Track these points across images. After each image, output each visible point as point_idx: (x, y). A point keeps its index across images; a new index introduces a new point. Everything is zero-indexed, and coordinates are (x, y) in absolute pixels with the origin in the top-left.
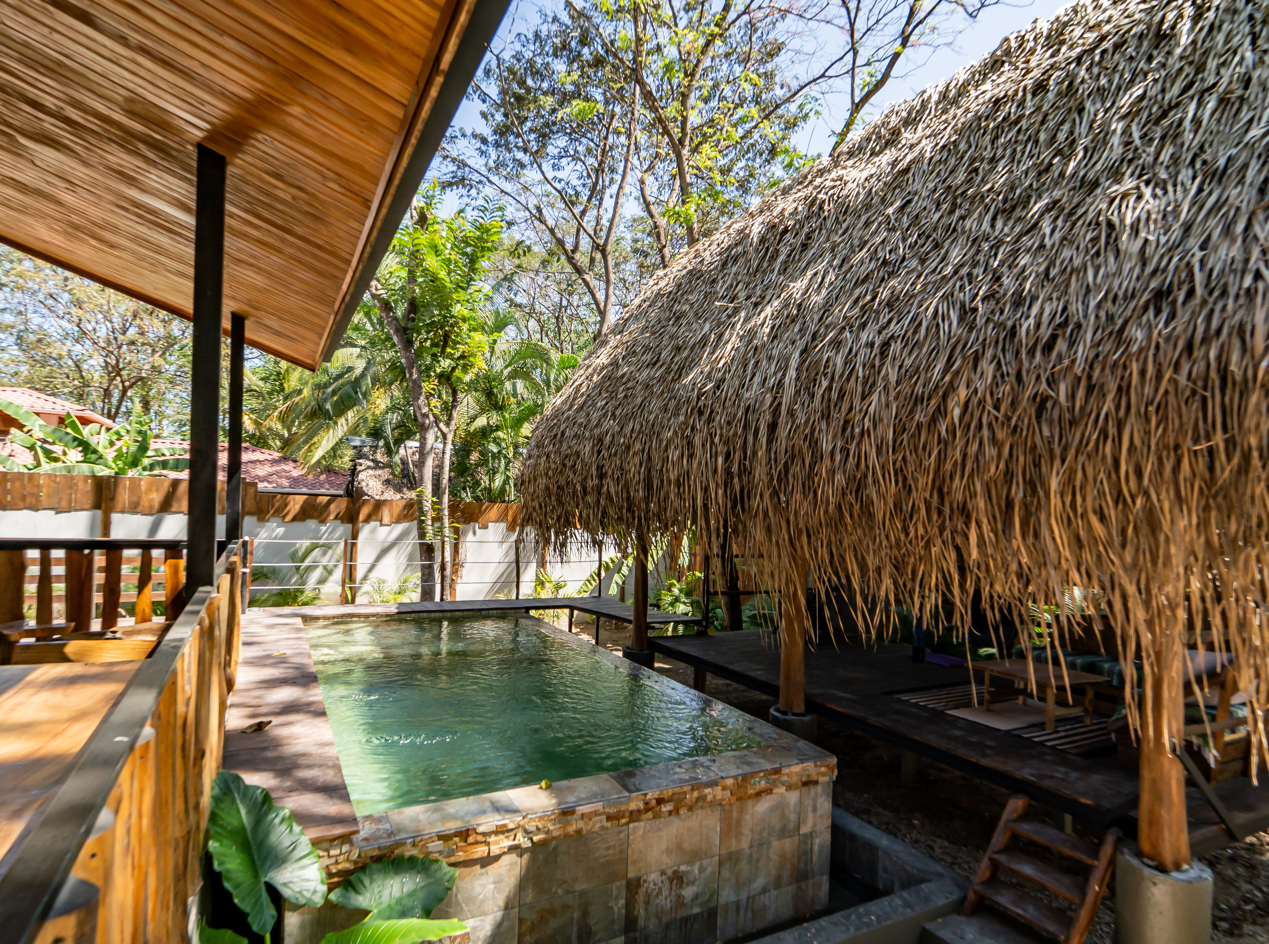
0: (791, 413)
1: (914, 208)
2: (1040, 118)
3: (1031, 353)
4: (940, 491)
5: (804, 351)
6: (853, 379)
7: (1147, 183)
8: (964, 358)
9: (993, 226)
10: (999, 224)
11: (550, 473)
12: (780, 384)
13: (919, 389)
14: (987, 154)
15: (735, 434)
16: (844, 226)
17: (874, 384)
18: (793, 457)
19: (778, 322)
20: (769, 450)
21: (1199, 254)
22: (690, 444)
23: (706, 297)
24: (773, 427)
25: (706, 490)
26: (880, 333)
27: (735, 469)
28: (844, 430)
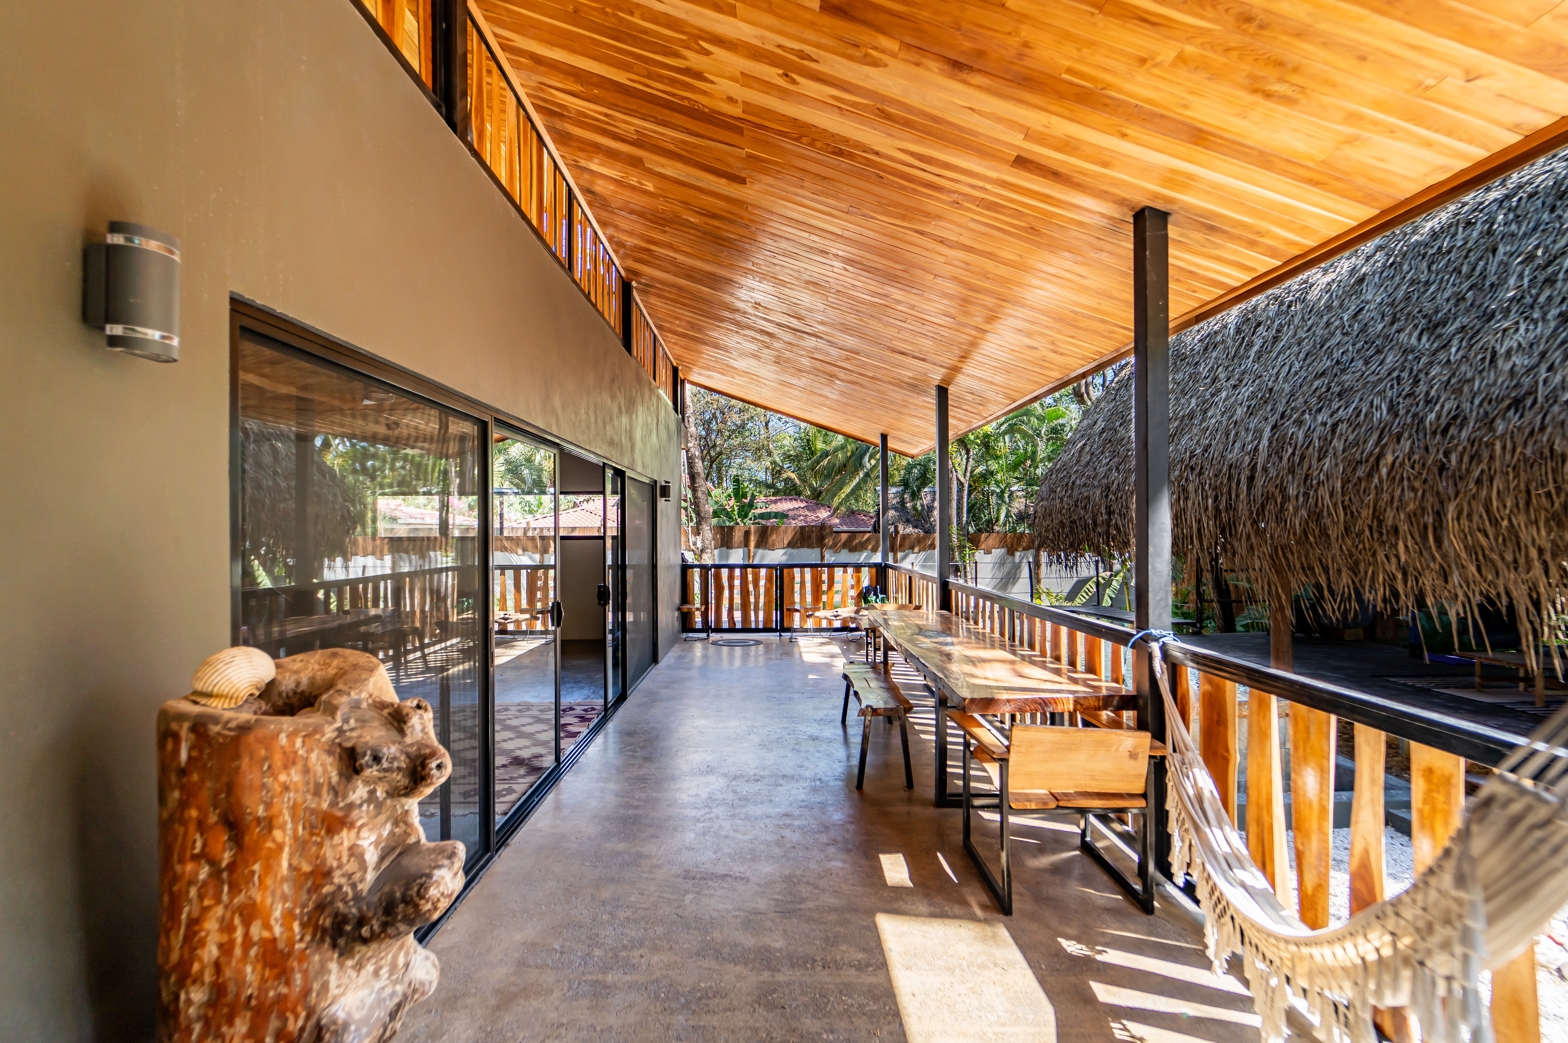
0: (1265, 470)
1: (1365, 316)
2: (1464, 253)
3: (1434, 433)
4: (1378, 518)
5: (1274, 427)
6: (1311, 448)
7: (1526, 319)
8: (1390, 436)
9: (1419, 339)
10: (1424, 339)
11: (1064, 511)
12: (1256, 449)
13: (1358, 456)
14: (1423, 278)
15: (1221, 483)
16: (1309, 323)
17: (1326, 451)
18: (1268, 499)
19: (1253, 402)
20: (1249, 494)
21: (1544, 375)
22: (1185, 490)
23: (1190, 377)
24: (1251, 479)
25: (1199, 521)
26: (1331, 416)
27: (1222, 506)
28: (1305, 481)
